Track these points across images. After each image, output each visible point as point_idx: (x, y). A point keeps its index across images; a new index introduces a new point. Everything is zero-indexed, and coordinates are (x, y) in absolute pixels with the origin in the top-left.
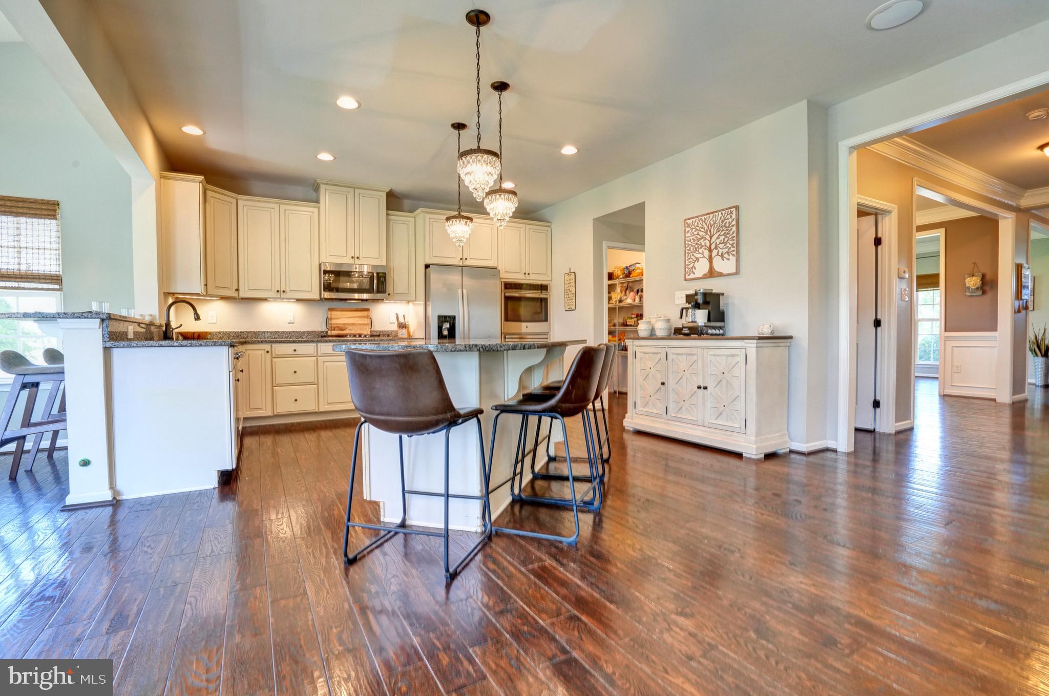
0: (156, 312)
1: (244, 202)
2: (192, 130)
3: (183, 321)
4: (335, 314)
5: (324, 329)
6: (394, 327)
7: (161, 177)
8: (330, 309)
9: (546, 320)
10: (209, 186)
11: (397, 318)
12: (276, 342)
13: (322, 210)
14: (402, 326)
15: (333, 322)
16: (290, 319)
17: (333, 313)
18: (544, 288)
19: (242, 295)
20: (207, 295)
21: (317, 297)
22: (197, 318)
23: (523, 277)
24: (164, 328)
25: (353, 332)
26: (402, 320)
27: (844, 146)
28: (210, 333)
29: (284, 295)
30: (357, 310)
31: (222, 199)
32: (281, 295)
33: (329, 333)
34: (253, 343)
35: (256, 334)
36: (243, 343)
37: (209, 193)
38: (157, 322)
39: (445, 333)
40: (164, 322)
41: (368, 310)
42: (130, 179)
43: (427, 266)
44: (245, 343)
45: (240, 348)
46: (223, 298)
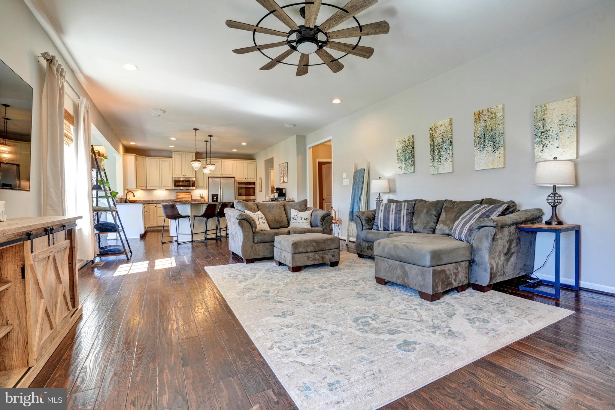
0: (123, 195)
1: (148, 159)
2: (132, 143)
3: (130, 197)
4: (179, 194)
5: (175, 199)
6: (199, 198)
7: (124, 155)
8: (177, 192)
9: (254, 195)
10: (137, 156)
11: (200, 195)
12: (158, 203)
13: (173, 161)
14: (202, 198)
15: (178, 196)
16: (164, 195)
17: (178, 193)
18: (254, 183)
19: (148, 188)
20: (137, 189)
21: (172, 188)
22: (134, 196)
23: (245, 180)
24: (125, 199)
25: (185, 200)
26: (202, 196)
27: (308, 147)
28: (138, 201)
29: (161, 188)
30: (186, 192)
31: (141, 159)
32: (160, 188)
33: (177, 200)
34: (151, 203)
35: (153, 201)
36: (147, 204)
37: (137, 158)
38: (123, 198)
39: (215, 200)
40: (125, 198)
41: (190, 192)
42: (115, 157)
43: (209, 177)
44: (149, 204)
45: (146, 205)
46: (141, 189)
